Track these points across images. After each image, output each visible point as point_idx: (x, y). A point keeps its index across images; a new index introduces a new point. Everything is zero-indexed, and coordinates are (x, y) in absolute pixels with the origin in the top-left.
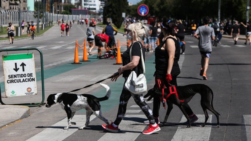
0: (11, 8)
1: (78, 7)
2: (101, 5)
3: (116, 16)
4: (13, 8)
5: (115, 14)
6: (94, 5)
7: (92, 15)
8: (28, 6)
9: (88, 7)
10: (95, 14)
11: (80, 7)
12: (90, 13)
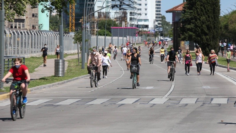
0: (12, 27)
1: (121, 23)
2: (157, 21)
3: (208, 37)
4: (16, 27)
5: (206, 34)
6: (146, 20)
7: (143, 36)
8: (40, 23)
9: (135, 23)
10: (148, 34)
11: (123, 23)
12: (140, 34)
